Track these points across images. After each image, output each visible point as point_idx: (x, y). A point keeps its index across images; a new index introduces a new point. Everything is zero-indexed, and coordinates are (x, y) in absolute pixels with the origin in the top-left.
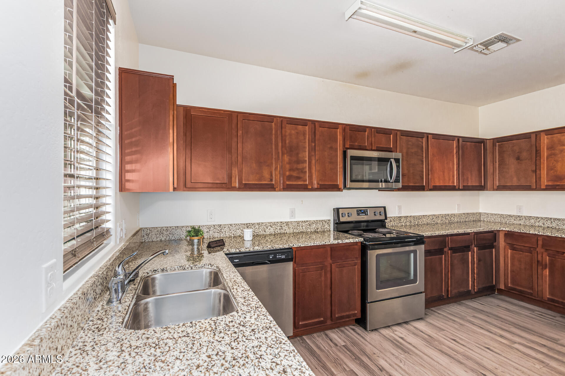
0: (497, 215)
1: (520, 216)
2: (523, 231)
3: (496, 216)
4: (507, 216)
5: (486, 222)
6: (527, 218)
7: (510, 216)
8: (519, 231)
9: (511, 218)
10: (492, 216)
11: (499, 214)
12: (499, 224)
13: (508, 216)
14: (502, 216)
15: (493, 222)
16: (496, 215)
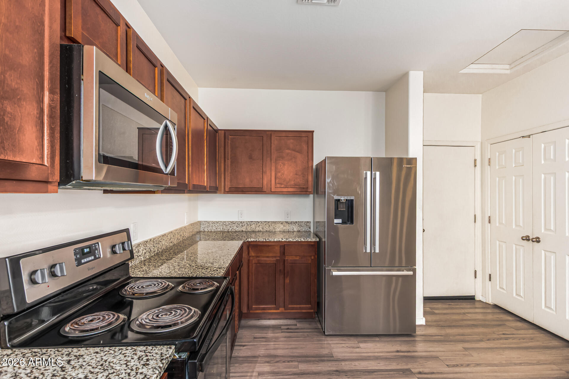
0: (220, 222)
1: (242, 222)
2: (268, 239)
3: (218, 224)
4: (229, 223)
5: (206, 233)
6: (249, 223)
7: (232, 222)
8: (264, 240)
9: (234, 225)
10: (213, 225)
11: (221, 222)
12: (221, 234)
13: (231, 223)
14: (225, 224)
15: (214, 232)
16: (217, 222)
